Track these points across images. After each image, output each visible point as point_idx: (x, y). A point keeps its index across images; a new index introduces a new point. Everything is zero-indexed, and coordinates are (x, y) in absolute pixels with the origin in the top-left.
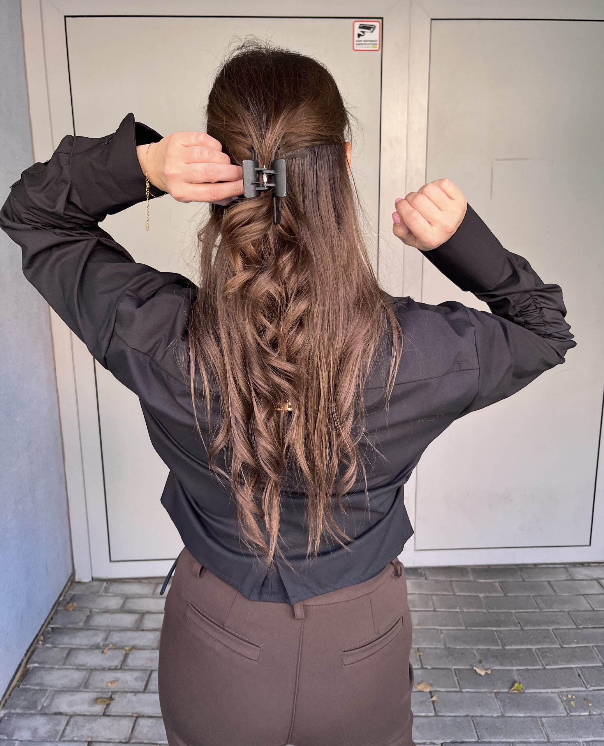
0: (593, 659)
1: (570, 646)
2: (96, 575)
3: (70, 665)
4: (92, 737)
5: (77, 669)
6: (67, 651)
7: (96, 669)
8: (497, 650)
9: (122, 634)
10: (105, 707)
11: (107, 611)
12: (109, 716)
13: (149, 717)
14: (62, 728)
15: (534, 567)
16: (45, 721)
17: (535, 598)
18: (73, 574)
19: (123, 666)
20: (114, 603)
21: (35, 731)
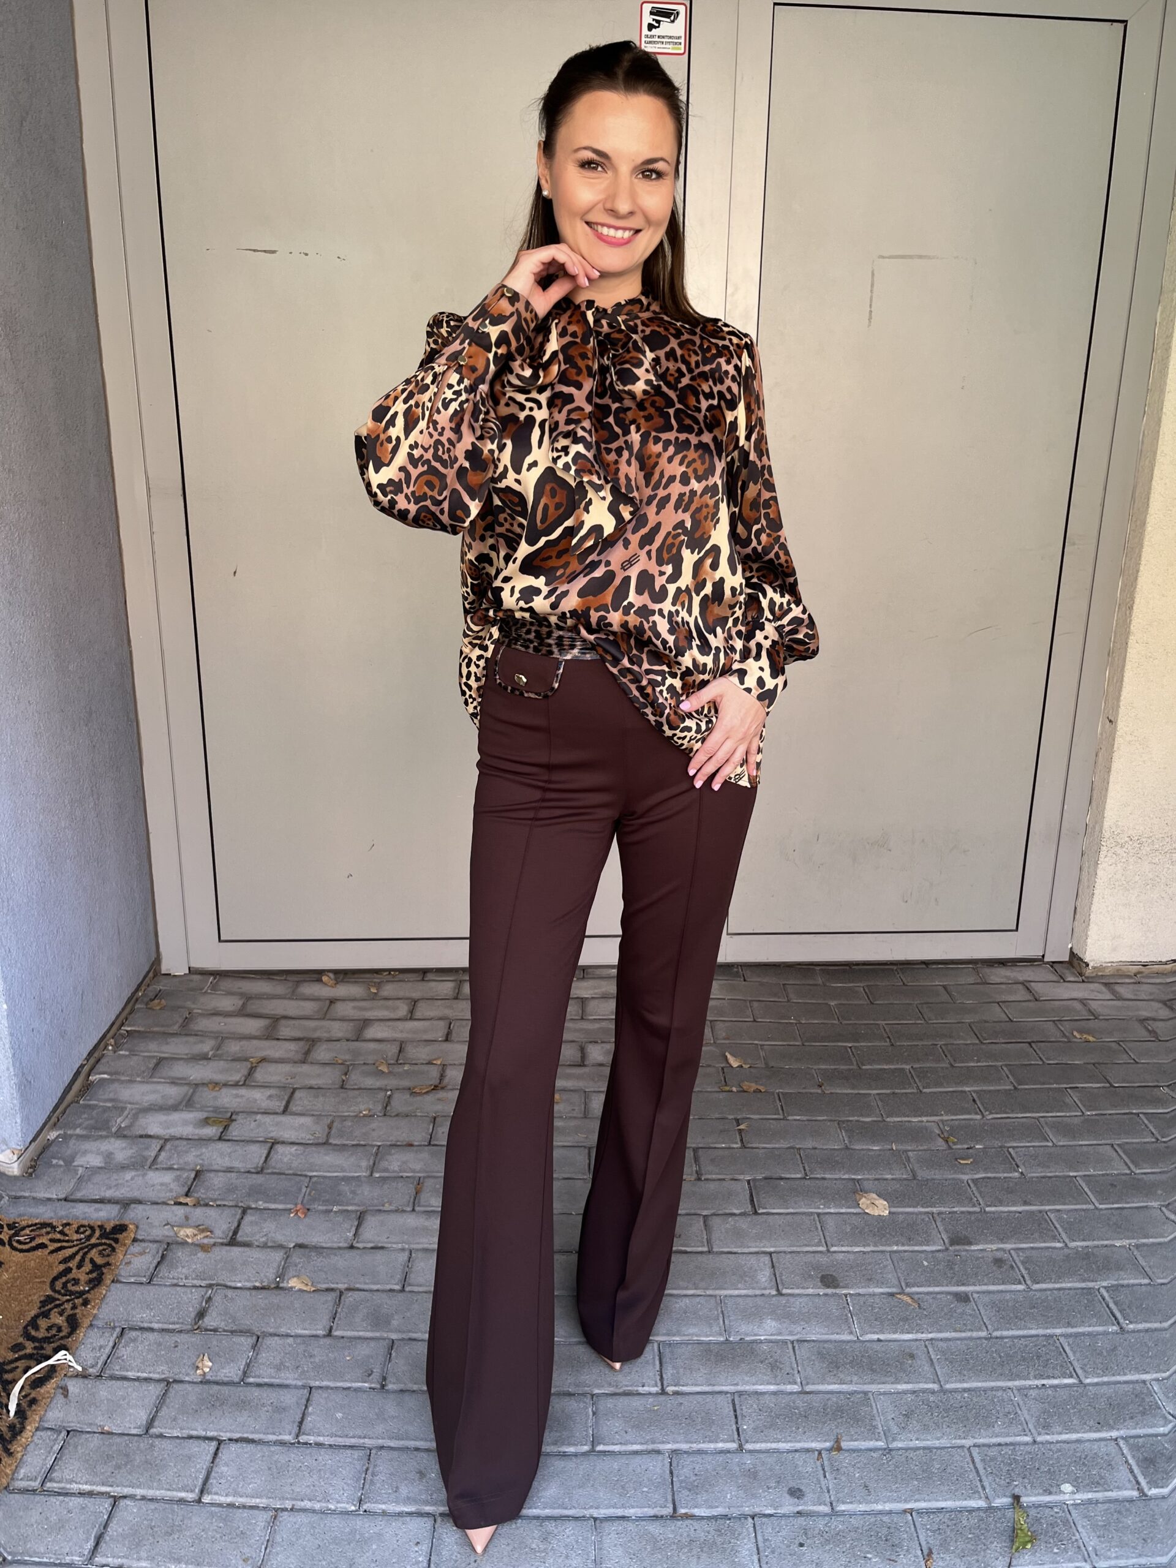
2: (197, 964)
3: (160, 1078)
4: (202, 1165)
5: (173, 1083)
6: (155, 1061)
7: (203, 1084)
8: (850, 1070)
9: (244, 1043)
10: (221, 1130)
11: (216, 1013)
12: (229, 1140)
13: (293, 1143)
14: (153, 1154)
15: (924, 966)
16: (124, 1145)
17: (919, 1006)
18: (157, 961)
19: (247, 1081)
20: (228, 1003)
21: (109, 1156)
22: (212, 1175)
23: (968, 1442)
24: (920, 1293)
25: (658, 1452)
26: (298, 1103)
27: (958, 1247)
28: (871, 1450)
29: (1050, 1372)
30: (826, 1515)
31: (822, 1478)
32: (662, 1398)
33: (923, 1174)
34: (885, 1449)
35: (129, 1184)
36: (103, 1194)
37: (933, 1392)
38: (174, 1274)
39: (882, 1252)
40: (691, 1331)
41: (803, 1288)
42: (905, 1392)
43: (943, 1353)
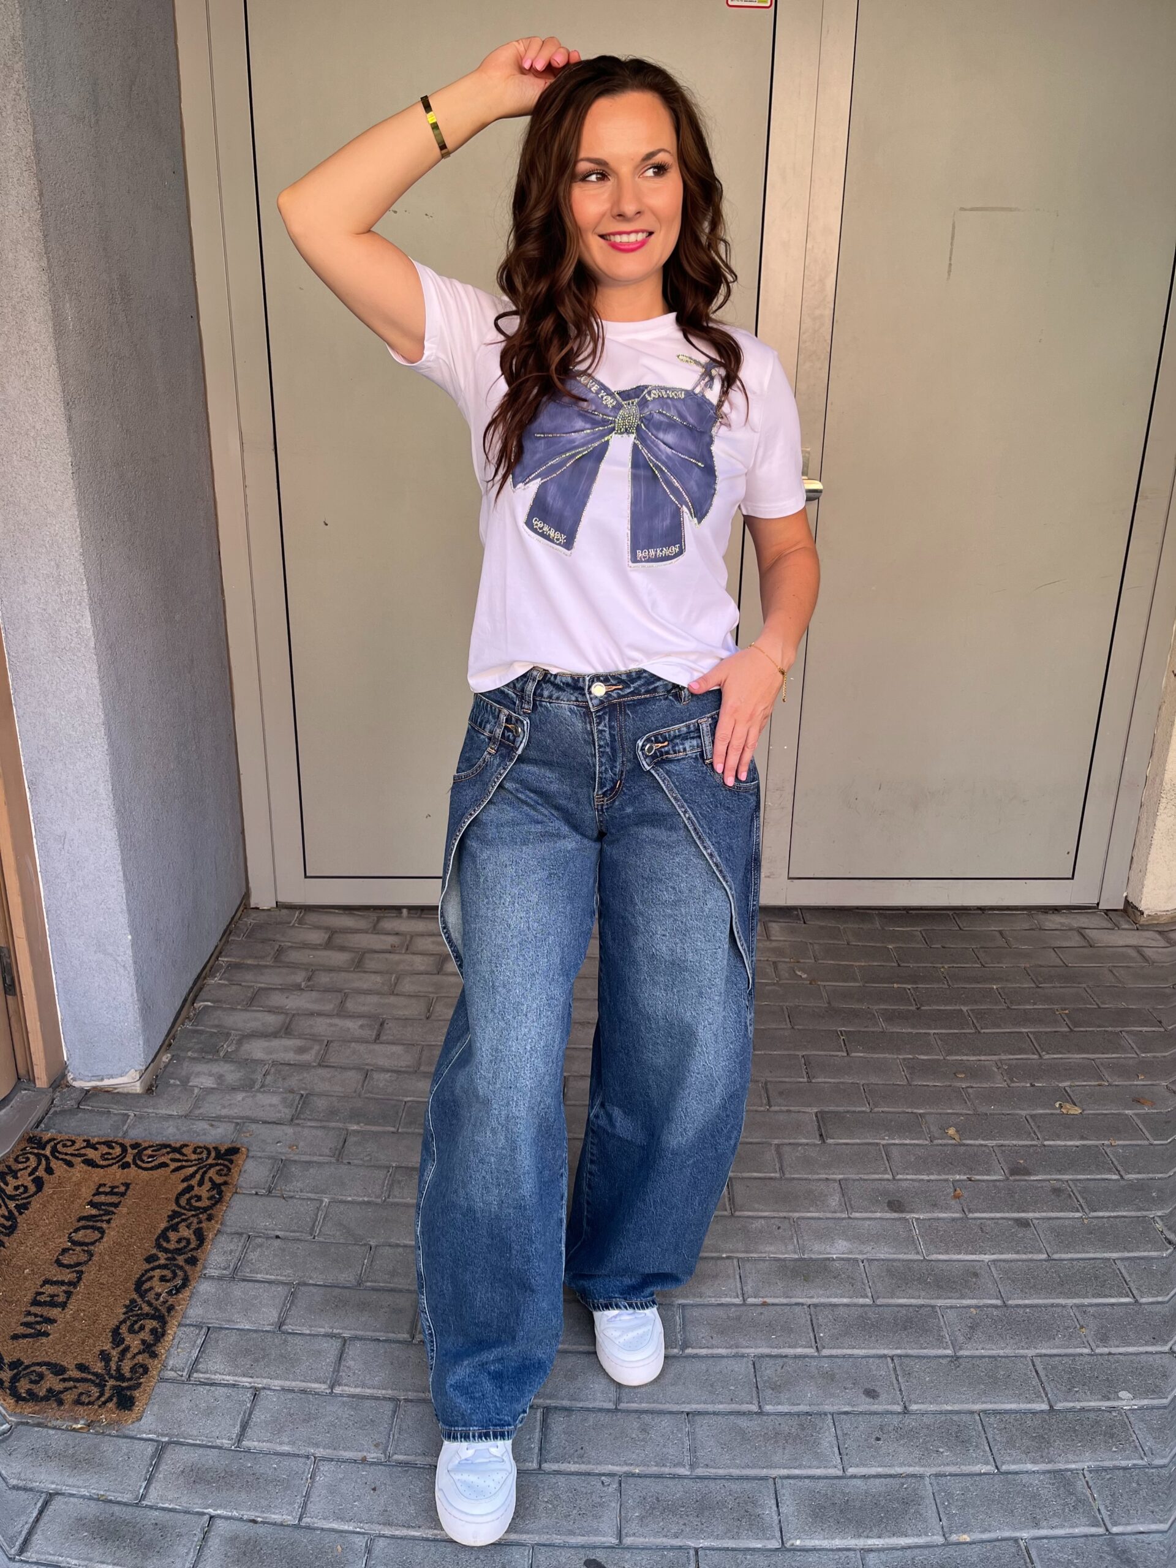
0: (1056, 1022)
1: (1022, 1007)
2: (284, 898)
3: (259, 1007)
4: (305, 1089)
5: (269, 1011)
7: (298, 1014)
8: (909, 1011)
11: (305, 946)
12: (327, 1066)
13: (386, 1070)
14: (260, 1078)
15: (980, 912)
16: (232, 1068)
17: (975, 950)
18: (247, 895)
19: (341, 1012)
20: (317, 937)
21: (220, 1078)
22: (315, 1098)
23: (1031, 1352)
24: (982, 1218)
25: (743, 1356)
26: (388, 1032)
27: (1018, 1177)
28: (940, 1357)
29: (1107, 1292)
30: (899, 1413)
31: (895, 1382)
32: (744, 1308)
33: (983, 1109)
34: (952, 1357)
35: (240, 1104)
36: (219, 1113)
37: (996, 1307)
38: (289, 1187)
39: (946, 1180)
40: (767, 1249)
41: (871, 1212)
42: (969, 1307)
43: (1006, 1273)
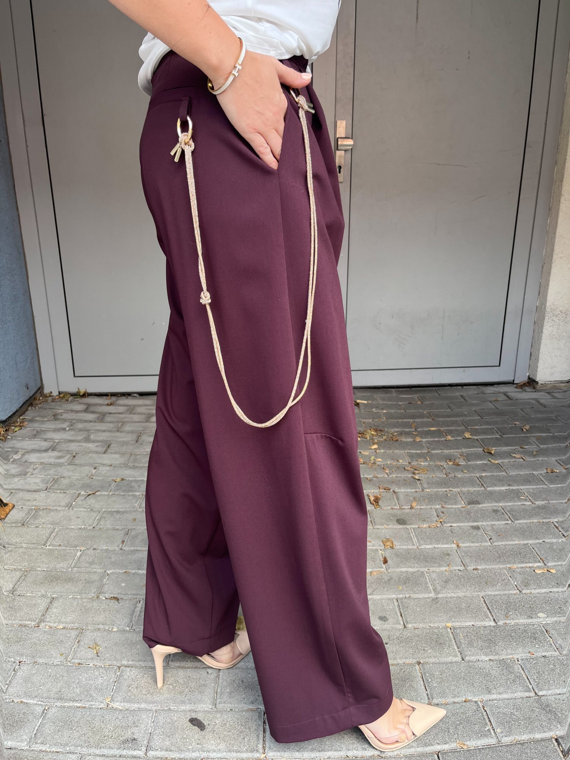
0: (493, 433)
1: (474, 427)
2: (63, 390)
3: (39, 438)
5: (44, 440)
6: (36, 431)
8: (410, 431)
9: (86, 423)
11: (72, 411)
12: (73, 465)
13: (108, 465)
16: (16, 467)
17: (448, 404)
18: (41, 387)
20: (79, 407)
22: (62, 479)
24: (452, 526)
26: (113, 448)
27: (472, 506)
28: (426, 598)
29: (527, 561)
30: (400, 629)
31: (398, 612)
34: (434, 597)
35: (16, 483)
37: (460, 570)
38: (36, 522)
39: (431, 508)
41: (387, 525)
42: (444, 571)
43: (466, 553)
